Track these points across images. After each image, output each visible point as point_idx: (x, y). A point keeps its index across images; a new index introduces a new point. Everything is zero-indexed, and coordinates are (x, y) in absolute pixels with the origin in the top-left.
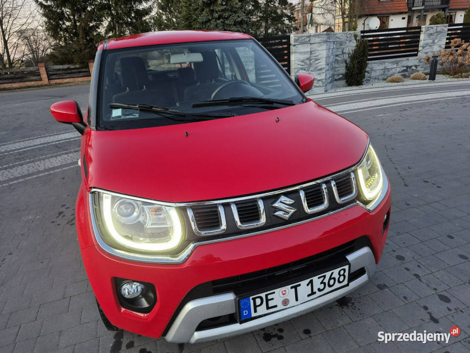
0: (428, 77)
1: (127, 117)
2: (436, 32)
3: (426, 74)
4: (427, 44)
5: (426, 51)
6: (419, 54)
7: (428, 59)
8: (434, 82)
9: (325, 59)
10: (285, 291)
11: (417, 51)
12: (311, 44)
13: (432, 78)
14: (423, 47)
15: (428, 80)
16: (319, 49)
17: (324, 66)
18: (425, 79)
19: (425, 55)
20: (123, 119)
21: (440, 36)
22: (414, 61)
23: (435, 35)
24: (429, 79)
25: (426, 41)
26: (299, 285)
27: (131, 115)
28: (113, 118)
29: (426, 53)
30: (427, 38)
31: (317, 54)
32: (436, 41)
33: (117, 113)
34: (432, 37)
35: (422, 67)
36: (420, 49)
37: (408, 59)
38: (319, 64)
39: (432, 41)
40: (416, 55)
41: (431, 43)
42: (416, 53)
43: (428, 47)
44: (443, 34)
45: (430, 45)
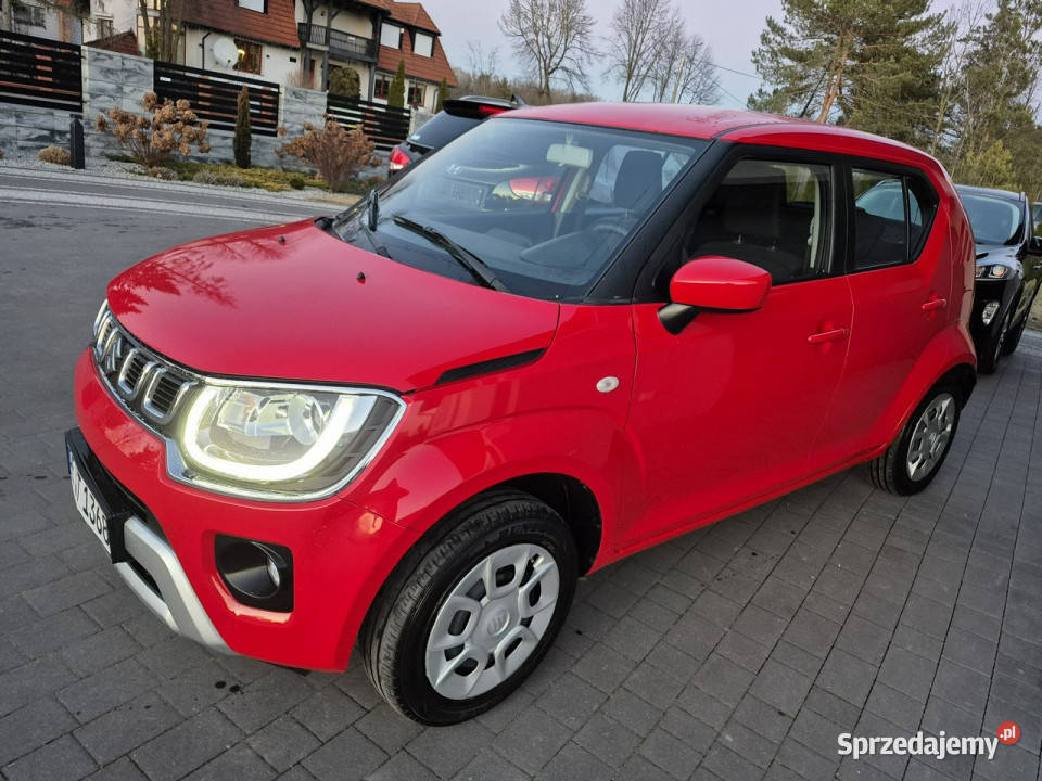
2: (124, 70)
5: (103, 106)
6: (86, 108)
11: (80, 99)
14: (93, 96)
21: (134, 79)
23: (122, 75)
29: (103, 110)
32: (127, 89)
34: (113, 77)
36: (86, 97)
37: (52, 114)
39: (113, 86)
40: (77, 109)
41: (112, 90)
42: (78, 104)
43: (107, 98)
44: (141, 77)
45: (112, 93)
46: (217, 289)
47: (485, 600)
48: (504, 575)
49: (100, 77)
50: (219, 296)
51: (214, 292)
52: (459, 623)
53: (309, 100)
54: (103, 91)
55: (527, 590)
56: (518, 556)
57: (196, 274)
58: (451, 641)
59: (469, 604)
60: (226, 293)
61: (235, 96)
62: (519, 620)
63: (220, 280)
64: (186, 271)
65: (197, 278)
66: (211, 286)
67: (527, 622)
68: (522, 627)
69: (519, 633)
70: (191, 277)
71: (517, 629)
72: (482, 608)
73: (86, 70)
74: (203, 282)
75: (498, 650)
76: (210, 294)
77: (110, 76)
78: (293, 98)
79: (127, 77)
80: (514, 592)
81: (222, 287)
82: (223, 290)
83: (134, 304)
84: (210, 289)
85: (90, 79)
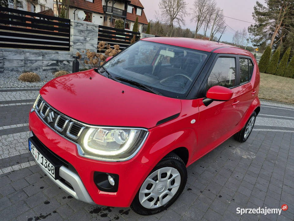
2: (87, 30)
5: (78, 47)
6: (71, 49)
11: (69, 45)
14: (75, 43)
21: (91, 34)
22: (64, 56)
23: (87, 32)
25: (77, 38)
29: (78, 49)
32: (88, 39)
34: (83, 34)
36: (71, 43)
37: (58, 53)
39: (82, 38)
40: (68, 49)
41: (82, 40)
42: (68, 47)
43: (80, 44)
44: (94, 33)
45: (82, 41)
46: (70, 88)
47: (157, 182)
48: (164, 175)
49: (78, 34)
50: (71, 90)
51: (69, 89)
52: (149, 187)
54: (78, 40)
55: (170, 180)
56: (168, 170)
57: (65, 83)
58: (147, 191)
59: (153, 182)
60: (73, 89)
62: (167, 189)
63: (72, 85)
64: (62, 82)
65: (65, 84)
66: (69, 87)
67: (170, 190)
68: (168, 191)
69: (167, 192)
70: (64, 84)
71: (167, 191)
72: (156, 184)
73: (72, 31)
74: (67, 86)
75: (160, 196)
76: (68, 89)
77: (82, 33)
79: (89, 33)
80: (166, 180)
81: (73, 87)
82: (72, 89)
83: (44, 92)
84: (69, 88)
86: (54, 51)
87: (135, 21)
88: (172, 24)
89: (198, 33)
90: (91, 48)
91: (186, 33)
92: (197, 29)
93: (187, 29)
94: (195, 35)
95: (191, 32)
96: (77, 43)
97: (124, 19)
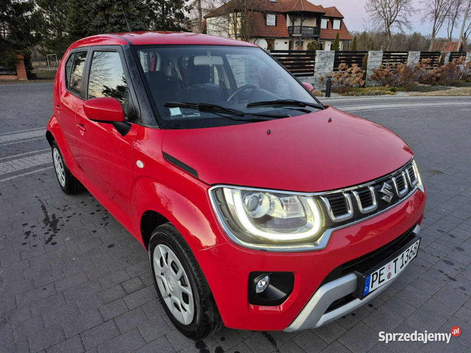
0: (324, 94)
1: (189, 116)
2: (327, 57)
3: (323, 91)
4: (320, 66)
5: (320, 72)
6: (315, 74)
7: (322, 79)
8: (330, 99)
9: (244, 74)
10: (390, 265)
11: (313, 71)
12: (232, 59)
13: (328, 95)
14: (318, 69)
15: (324, 97)
16: (238, 64)
17: (243, 80)
18: (322, 96)
19: (320, 76)
20: (185, 118)
21: (329, 60)
22: (311, 80)
23: (326, 59)
24: (326, 96)
25: (320, 64)
26: (397, 259)
27: (192, 114)
28: (173, 117)
29: (320, 74)
30: (320, 61)
31: (237, 69)
32: (327, 64)
33: (175, 112)
34: (324, 60)
35: (317, 86)
36: (315, 70)
37: (307, 78)
38: (239, 78)
39: (323, 64)
40: (312, 75)
42: (312, 73)
43: (321, 69)
44: (331, 59)
45: (323, 67)
53: (378, 55)
61: (362, 59)
73: (317, 59)
78: (373, 56)
79: (328, 59)
85: (318, 63)
86: (305, 77)
87: (335, 38)
88: (389, 30)
89: (437, 36)
90: (329, 71)
91: (413, 41)
92: (434, 31)
93: (415, 33)
94: (432, 41)
95: (424, 37)
96: (319, 68)
97: (316, 38)
